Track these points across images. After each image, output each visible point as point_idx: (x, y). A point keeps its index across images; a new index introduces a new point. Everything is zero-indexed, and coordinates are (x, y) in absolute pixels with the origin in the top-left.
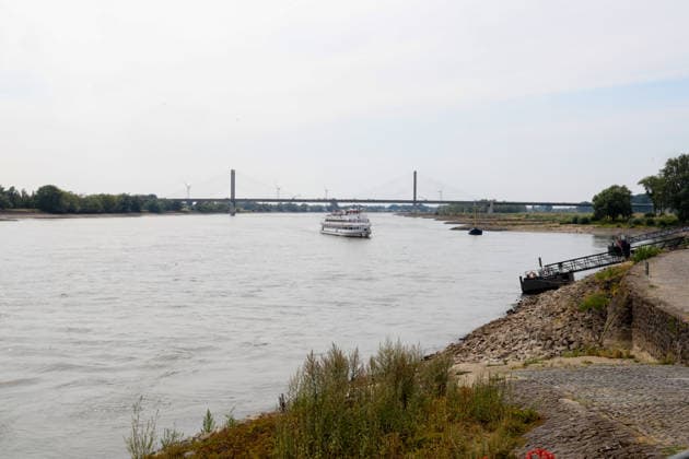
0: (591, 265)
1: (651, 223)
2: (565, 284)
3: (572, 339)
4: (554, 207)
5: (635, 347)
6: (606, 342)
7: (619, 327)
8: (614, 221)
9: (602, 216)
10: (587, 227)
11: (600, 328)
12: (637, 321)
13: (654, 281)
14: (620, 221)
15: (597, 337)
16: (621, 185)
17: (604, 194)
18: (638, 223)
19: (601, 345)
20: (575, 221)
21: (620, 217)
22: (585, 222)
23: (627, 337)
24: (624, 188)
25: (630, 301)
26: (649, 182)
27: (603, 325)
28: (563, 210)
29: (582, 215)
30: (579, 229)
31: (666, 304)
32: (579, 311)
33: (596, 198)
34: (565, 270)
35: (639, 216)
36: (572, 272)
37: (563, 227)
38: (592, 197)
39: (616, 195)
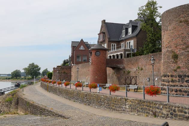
0: (10, 90)
1: (25, 79)
2: (2, 95)
3: (2, 110)
4: (1, 75)
5: (19, 111)
6: (11, 110)
7: (15, 106)
8: (16, 78)
9: (14, 77)
10: (9, 80)
11: (10, 106)
12: (20, 104)
13: (24, 93)
14: (18, 78)
15: (9, 109)
16: (18, 70)
17: (14, 72)
18: (22, 79)
19: (10, 111)
20: (6, 79)
21: (18, 77)
22: (9, 79)
23: (17, 108)
24: (19, 70)
25: (18, 99)
26: (25, 69)
27: (10, 105)
28: (3, 76)
29: (8, 77)
30: (7, 80)
31: (27, 99)
32: (5, 102)
33: (12, 73)
34: (2, 91)
35: (22, 77)
36: (4, 92)
37: (3, 80)
38: (11, 73)
39: (17, 72)
